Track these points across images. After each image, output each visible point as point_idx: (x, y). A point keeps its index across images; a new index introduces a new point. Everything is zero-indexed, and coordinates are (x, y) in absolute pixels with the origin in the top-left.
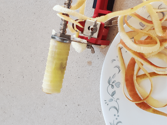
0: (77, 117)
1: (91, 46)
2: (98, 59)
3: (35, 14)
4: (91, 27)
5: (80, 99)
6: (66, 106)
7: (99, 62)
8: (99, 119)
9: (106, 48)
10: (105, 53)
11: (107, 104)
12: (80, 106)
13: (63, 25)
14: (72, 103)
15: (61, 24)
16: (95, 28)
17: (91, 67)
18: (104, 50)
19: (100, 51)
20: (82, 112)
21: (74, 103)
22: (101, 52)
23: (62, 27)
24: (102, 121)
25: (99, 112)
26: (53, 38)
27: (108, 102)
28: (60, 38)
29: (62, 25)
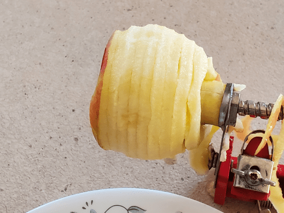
0: (51, 138)
1: (212, 166)
2: (182, 179)
3: (272, 28)
4: (258, 173)
5: (91, 142)
6: (73, 111)
7: (175, 181)
8: (50, 189)
9: (208, 197)
10: (196, 194)
11: (85, 206)
12: (74, 142)
13: (257, 108)
14: (81, 124)
15: (258, 103)
16: (256, 182)
17: (162, 164)
18: (203, 192)
19: (199, 183)
20: (62, 147)
21: (80, 129)
22: (197, 185)
23: (254, 106)
24: (46, 195)
25: (64, 186)
26: (228, 88)
27: (88, 209)
28: (230, 105)
29: (257, 106)
